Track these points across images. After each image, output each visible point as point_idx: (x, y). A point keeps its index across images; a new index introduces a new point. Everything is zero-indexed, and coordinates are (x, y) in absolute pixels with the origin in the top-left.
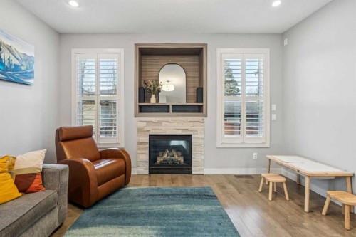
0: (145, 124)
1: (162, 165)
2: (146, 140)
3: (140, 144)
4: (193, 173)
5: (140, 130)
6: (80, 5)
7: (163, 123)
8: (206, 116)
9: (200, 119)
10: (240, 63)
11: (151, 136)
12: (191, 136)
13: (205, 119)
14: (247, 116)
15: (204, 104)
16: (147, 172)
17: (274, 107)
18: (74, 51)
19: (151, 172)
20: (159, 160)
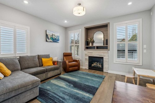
0: (87, 53)
1: (93, 67)
2: (88, 58)
3: (86, 59)
4: (104, 71)
5: (86, 55)
6: (67, 21)
7: (93, 53)
8: (109, 50)
9: (106, 51)
10: (125, 28)
11: (89, 57)
12: (103, 58)
13: (109, 51)
14: (128, 50)
15: (108, 46)
16: (88, 68)
17: (145, 46)
18: (69, 32)
19: (89, 69)
20: (93, 65)
